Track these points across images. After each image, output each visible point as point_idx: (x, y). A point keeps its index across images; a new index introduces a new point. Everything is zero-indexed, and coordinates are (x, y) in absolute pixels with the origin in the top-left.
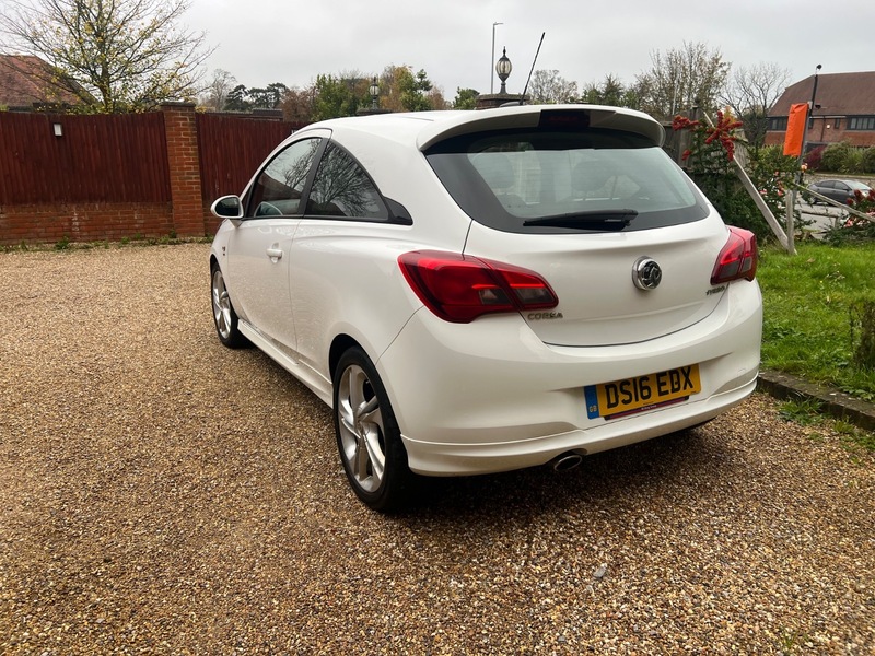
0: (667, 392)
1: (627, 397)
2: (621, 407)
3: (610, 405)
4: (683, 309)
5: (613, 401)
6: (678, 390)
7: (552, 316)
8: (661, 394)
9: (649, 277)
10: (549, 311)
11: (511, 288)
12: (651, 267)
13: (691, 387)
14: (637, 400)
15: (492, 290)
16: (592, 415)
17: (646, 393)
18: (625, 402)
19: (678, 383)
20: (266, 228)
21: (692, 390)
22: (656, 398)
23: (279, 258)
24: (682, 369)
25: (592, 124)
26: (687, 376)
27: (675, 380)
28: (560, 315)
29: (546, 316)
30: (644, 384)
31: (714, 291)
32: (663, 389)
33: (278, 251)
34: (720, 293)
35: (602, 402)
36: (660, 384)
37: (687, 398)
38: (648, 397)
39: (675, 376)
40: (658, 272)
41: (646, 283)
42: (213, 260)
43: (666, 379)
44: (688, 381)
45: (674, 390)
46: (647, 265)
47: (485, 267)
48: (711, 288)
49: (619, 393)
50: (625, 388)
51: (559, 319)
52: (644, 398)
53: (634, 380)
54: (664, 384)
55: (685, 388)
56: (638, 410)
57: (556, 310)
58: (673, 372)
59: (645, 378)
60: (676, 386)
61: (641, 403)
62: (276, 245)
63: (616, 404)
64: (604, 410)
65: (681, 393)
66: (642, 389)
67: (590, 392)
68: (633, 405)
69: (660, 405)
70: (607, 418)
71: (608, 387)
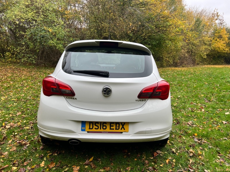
0: (113, 129)
1: (97, 127)
2: (94, 130)
3: (89, 128)
5: (91, 127)
7: (74, 99)
8: (110, 129)
10: (73, 97)
11: (60, 89)
12: (107, 89)
13: (124, 129)
14: (101, 129)
16: (82, 130)
17: (104, 127)
19: (119, 127)
22: (108, 130)
24: (121, 123)
25: (119, 46)
26: (123, 125)
28: (76, 99)
29: (71, 98)
30: (104, 125)
31: (140, 101)
32: (112, 128)
34: (144, 102)
35: (87, 127)
36: (111, 126)
37: (122, 133)
38: (105, 129)
40: (110, 91)
41: (105, 94)
44: (123, 127)
45: (116, 129)
46: (105, 88)
48: (138, 99)
49: (94, 125)
50: (97, 124)
51: (76, 100)
52: (103, 129)
53: (101, 123)
54: (113, 126)
55: (121, 129)
56: (101, 132)
57: (75, 97)
58: (117, 123)
59: (105, 123)
60: (117, 128)
61: (102, 130)
63: (92, 129)
64: (87, 129)
65: (120, 131)
66: (103, 126)
67: (83, 123)
68: (99, 130)
69: (109, 132)
70: (88, 132)
71: (90, 123)
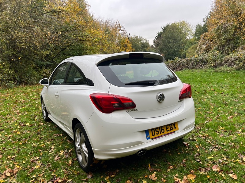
0: (169, 131)
1: (158, 133)
2: (156, 136)
3: (153, 135)
4: (172, 106)
5: (154, 134)
6: (172, 129)
7: (135, 110)
8: (167, 131)
9: (161, 98)
10: (134, 109)
11: (122, 103)
12: (162, 95)
13: (176, 128)
14: (161, 133)
15: (117, 104)
16: (148, 139)
17: (163, 131)
18: (157, 134)
19: (172, 127)
20: (56, 87)
21: (176, 129)
22: (166, 132)
23: (58, 96)
24: (173, 123)
25: (144, 57)
26: (174, 125)
27: (171, 127)
28: (137, 110)
29: (133, 110)
30: (162, 128)
31: (180, 101)
32: (168, 130)
33: (58, 94)
34: (182, 102)
35: (150, 134)
36: (167, 128)
37: (175, 132)
38: (164, 132)
39: (171, 126)
40: (164, 97)
41: (160, 100)
42: (41, 97)
43: (169, 127)
44: (175, 127)
45: (171, 130)
46: (160, 95)
47: (114, 97)
48: (179, 100)
49: (155, 131)
50: (157, 130)
52: (163, 132)
53: (159, 127)
54: (168, 128)
55: (174, 129)
56: (161, 136)
57: (136, 109)
58: (170, 125)
59: (162, 127)
60: (171, 129)
61: (162, 134)
62: (57, 92)
64: (151, 137)
65: (173, 131)
66: (162, 130)
67: (147, 132)
68: (160, 135)
69: (167, 134)
70: (152, 139)
71: (152, 130)
